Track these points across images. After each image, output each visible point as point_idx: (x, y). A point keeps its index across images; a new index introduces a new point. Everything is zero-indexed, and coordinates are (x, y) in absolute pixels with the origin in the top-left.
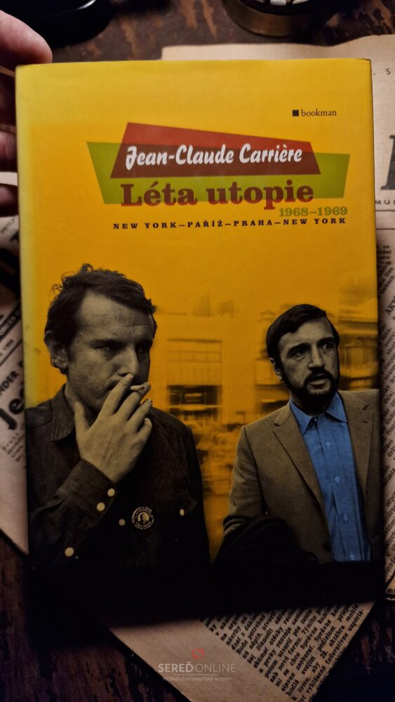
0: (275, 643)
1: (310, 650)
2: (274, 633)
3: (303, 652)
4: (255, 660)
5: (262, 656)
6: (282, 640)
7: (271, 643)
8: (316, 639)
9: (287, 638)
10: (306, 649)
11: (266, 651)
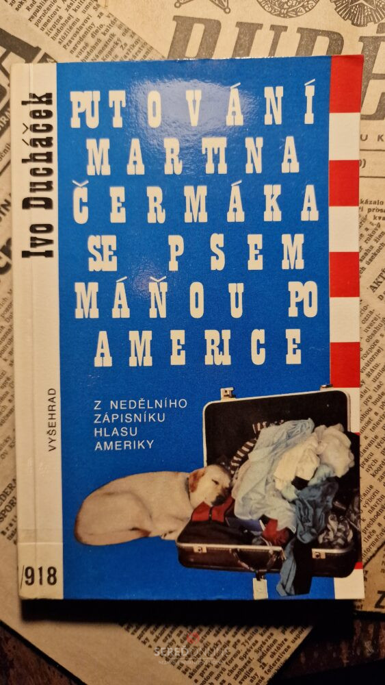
1: (249, 662)
3: (241, 664)
4: (190, 671)
5: (198, 667)
8: (256, 651)
10: (245, 660)
11: (202, 663)
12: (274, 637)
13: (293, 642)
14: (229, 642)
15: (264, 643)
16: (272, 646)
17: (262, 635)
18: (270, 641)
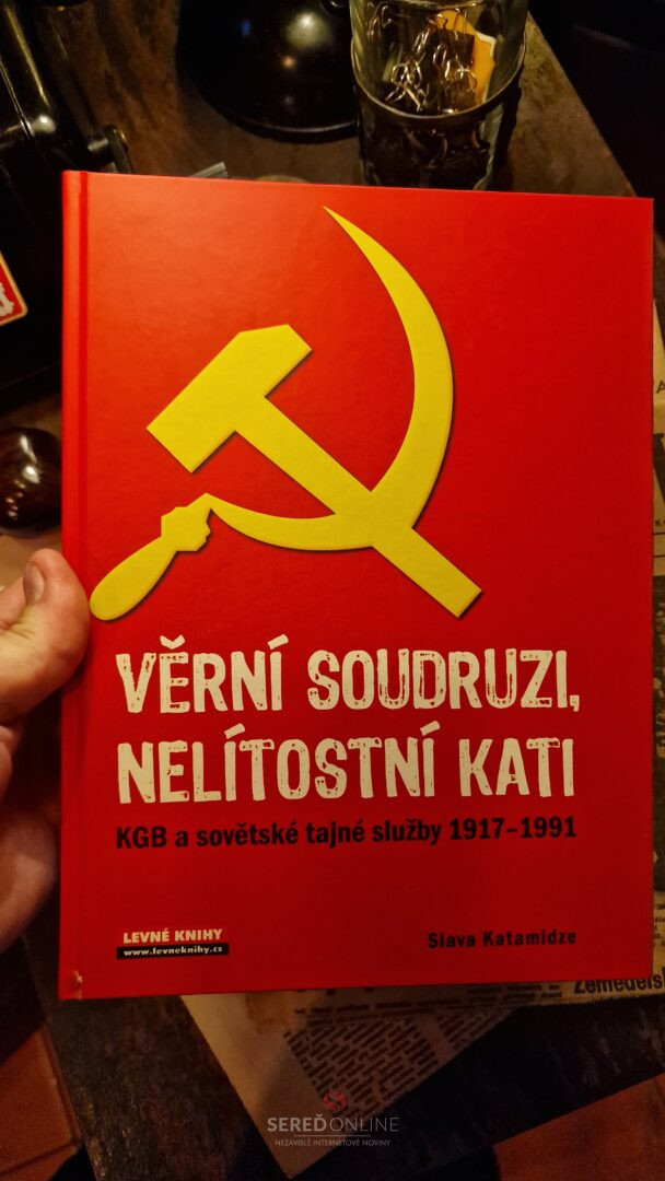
0: (338, 1060)
1: (371, 1080)
2: (339, 1049)
3: (362, 1080)
4: (311, 1069)
5: (320, 1068)
6: (346, 1059)
7: (333, 1058)
8: (381, 1072)
9: (351, 1059)
10: (368, 1077)
11: (325, 1064)
12: (401, 1063)
13: (419, 1074)
14: (356, 1051)
15: (390, 1065)
16: (396, 1071)
17: (390, 1055)
18: (395, 1066)
